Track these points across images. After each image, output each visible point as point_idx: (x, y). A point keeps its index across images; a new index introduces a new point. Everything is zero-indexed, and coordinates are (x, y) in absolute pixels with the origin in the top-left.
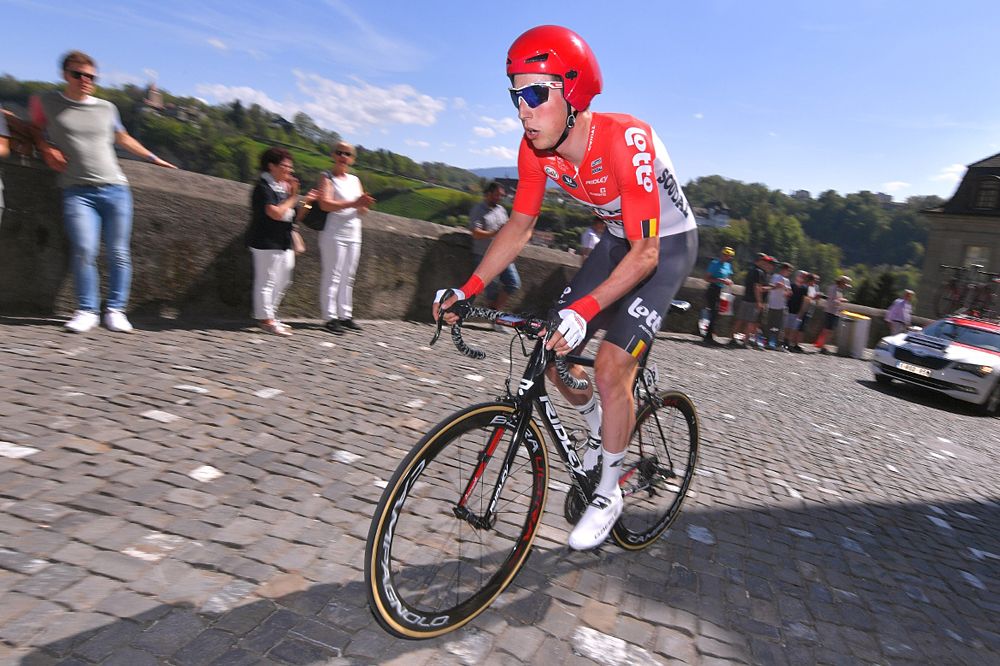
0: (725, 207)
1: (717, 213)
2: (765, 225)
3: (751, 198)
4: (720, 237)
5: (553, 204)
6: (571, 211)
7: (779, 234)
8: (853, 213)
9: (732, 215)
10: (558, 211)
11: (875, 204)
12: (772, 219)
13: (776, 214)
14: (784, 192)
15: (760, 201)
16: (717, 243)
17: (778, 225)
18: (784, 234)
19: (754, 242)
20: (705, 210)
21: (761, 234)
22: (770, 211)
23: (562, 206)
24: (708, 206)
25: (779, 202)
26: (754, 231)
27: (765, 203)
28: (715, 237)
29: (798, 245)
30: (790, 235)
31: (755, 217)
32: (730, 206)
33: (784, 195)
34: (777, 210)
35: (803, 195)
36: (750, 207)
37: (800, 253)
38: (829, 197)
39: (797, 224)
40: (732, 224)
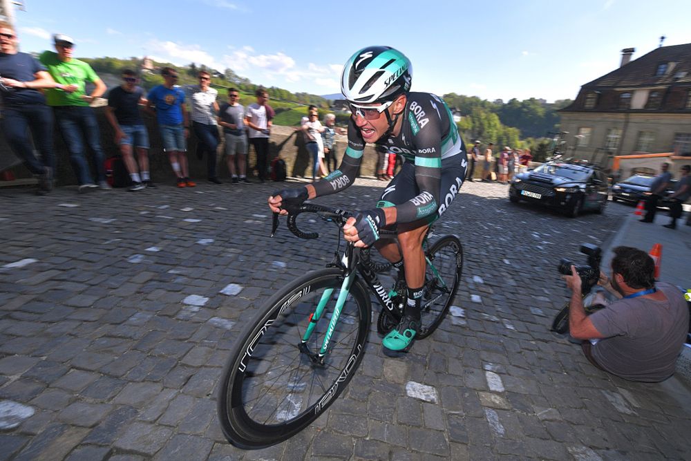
0: (459, 110)
2: (479, 119)
3: (471, 104)
7: (486, 123)
8: (525, 110)
9: (462, 114)
11: (537, 105)
12: (483, 115)
13: (486, 113)
14: (488, 100)
15: (476, 105)
17: (486, 118)
18: (490, 124)
19: (473, 129)
21: (477, 124)
22: (481, 111)
25: (486, 106)
26: (474, 123)
27: (479, 107)
29: (497, 129)
30: (492, 123)
31: (474, 115)
32: (461, 109)
33: (489, 102)
34: (486, 110)
35: (499, 101)
36: (472, 108)
37: (497, 133)
38: (513, 101)
39: (496, 118)
40: (461, 119)
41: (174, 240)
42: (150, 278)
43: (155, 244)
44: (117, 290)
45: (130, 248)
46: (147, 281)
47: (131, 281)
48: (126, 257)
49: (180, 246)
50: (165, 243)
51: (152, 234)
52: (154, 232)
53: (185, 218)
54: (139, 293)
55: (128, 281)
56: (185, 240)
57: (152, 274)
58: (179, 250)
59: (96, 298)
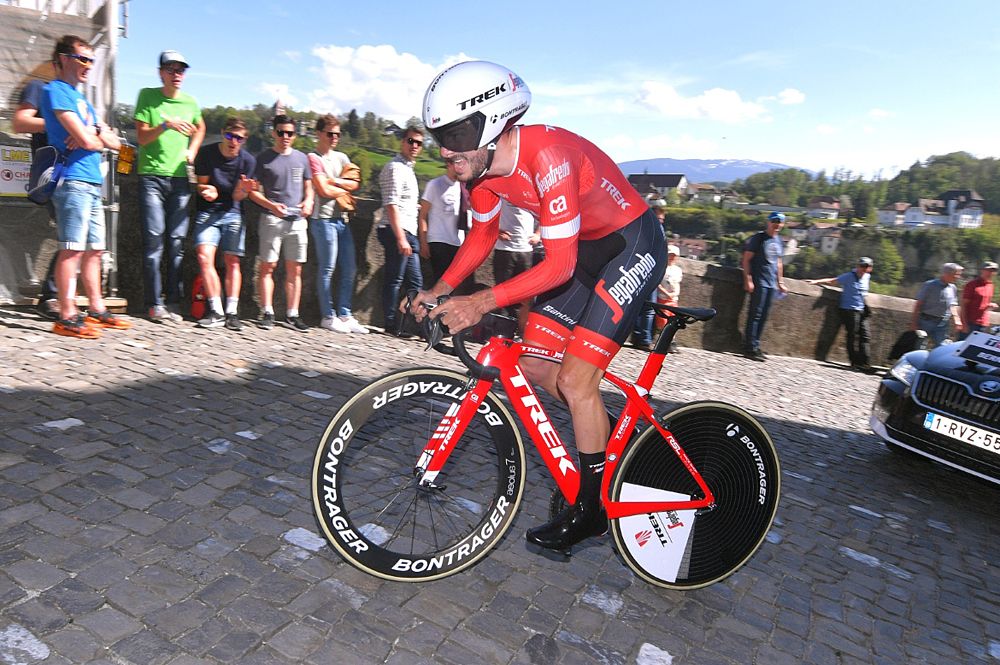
0: (976, 196)
1: (960, 206)
4: (967, 241)
5: (706, 204)
6: (730, 211)
9: (989, 209)
10: (713, 212)
16: (959, 250)
20: (940, 204)
23: (720, 205)
24: (946, 197)
28: (956, 240)
32: (981, 195)
40: (984, 221)
41: (281, 425)
42: (236, 484)
43: (251, 426)
44: (186, 492)
45: (214, 427)
46: (233, 488)
47: (208, 481)
48: (206, 441)
49: (290, 437)
50: (270, 427)
51: (251, 409)
52: (253, 407)
53: (306, 389)
54: (217, 504)
55: (202, 481)
56: (299, 428)
57: (243, 477)
58: (288, 443)
59: (156, 499)
